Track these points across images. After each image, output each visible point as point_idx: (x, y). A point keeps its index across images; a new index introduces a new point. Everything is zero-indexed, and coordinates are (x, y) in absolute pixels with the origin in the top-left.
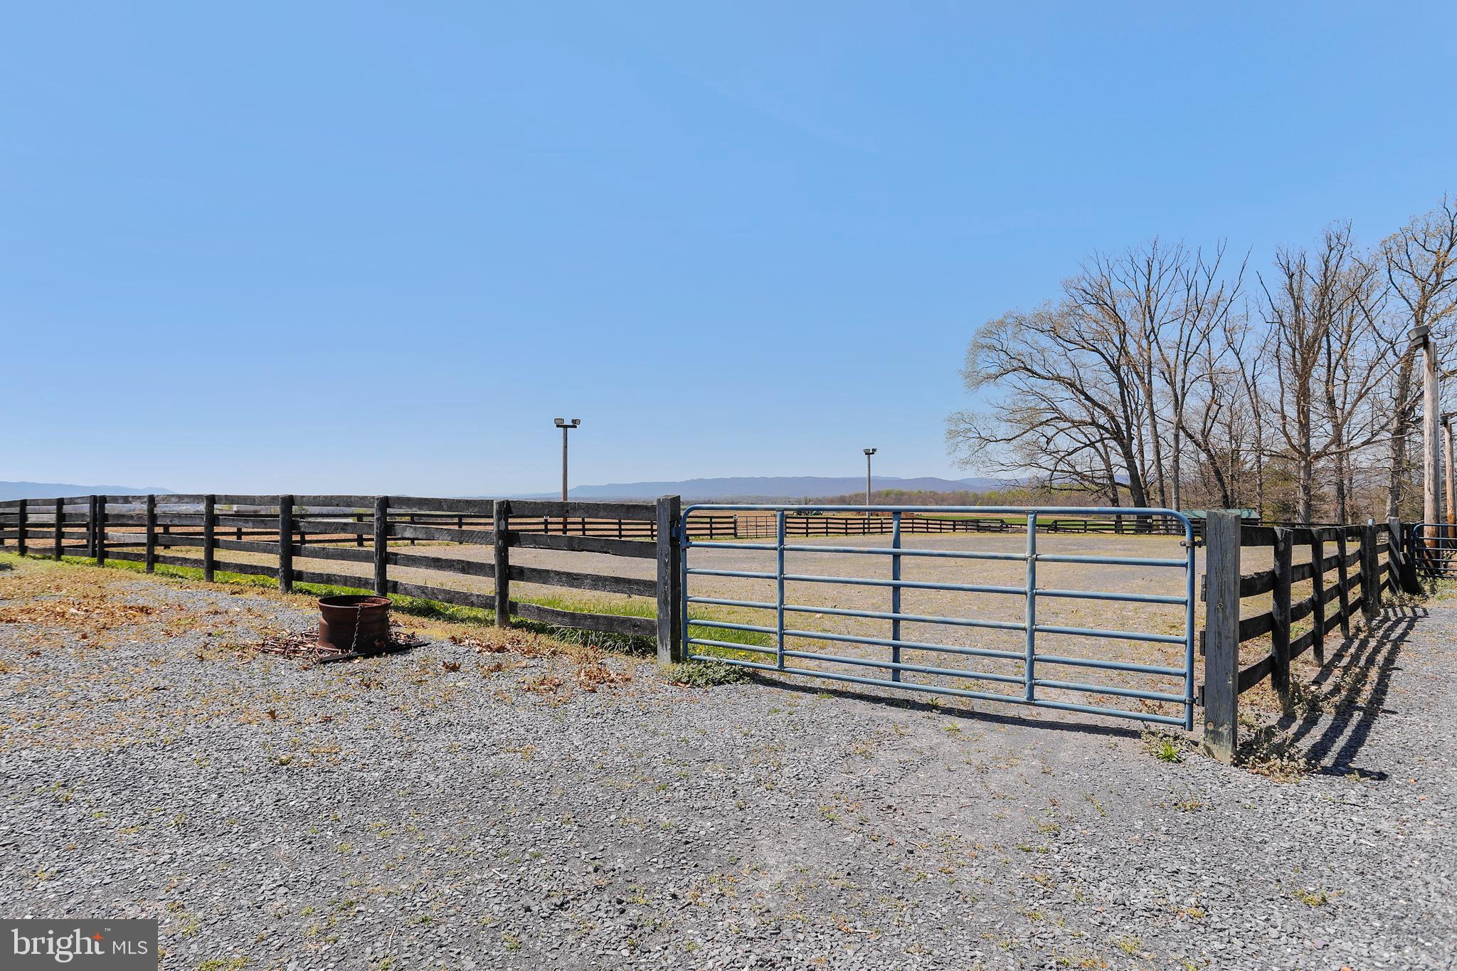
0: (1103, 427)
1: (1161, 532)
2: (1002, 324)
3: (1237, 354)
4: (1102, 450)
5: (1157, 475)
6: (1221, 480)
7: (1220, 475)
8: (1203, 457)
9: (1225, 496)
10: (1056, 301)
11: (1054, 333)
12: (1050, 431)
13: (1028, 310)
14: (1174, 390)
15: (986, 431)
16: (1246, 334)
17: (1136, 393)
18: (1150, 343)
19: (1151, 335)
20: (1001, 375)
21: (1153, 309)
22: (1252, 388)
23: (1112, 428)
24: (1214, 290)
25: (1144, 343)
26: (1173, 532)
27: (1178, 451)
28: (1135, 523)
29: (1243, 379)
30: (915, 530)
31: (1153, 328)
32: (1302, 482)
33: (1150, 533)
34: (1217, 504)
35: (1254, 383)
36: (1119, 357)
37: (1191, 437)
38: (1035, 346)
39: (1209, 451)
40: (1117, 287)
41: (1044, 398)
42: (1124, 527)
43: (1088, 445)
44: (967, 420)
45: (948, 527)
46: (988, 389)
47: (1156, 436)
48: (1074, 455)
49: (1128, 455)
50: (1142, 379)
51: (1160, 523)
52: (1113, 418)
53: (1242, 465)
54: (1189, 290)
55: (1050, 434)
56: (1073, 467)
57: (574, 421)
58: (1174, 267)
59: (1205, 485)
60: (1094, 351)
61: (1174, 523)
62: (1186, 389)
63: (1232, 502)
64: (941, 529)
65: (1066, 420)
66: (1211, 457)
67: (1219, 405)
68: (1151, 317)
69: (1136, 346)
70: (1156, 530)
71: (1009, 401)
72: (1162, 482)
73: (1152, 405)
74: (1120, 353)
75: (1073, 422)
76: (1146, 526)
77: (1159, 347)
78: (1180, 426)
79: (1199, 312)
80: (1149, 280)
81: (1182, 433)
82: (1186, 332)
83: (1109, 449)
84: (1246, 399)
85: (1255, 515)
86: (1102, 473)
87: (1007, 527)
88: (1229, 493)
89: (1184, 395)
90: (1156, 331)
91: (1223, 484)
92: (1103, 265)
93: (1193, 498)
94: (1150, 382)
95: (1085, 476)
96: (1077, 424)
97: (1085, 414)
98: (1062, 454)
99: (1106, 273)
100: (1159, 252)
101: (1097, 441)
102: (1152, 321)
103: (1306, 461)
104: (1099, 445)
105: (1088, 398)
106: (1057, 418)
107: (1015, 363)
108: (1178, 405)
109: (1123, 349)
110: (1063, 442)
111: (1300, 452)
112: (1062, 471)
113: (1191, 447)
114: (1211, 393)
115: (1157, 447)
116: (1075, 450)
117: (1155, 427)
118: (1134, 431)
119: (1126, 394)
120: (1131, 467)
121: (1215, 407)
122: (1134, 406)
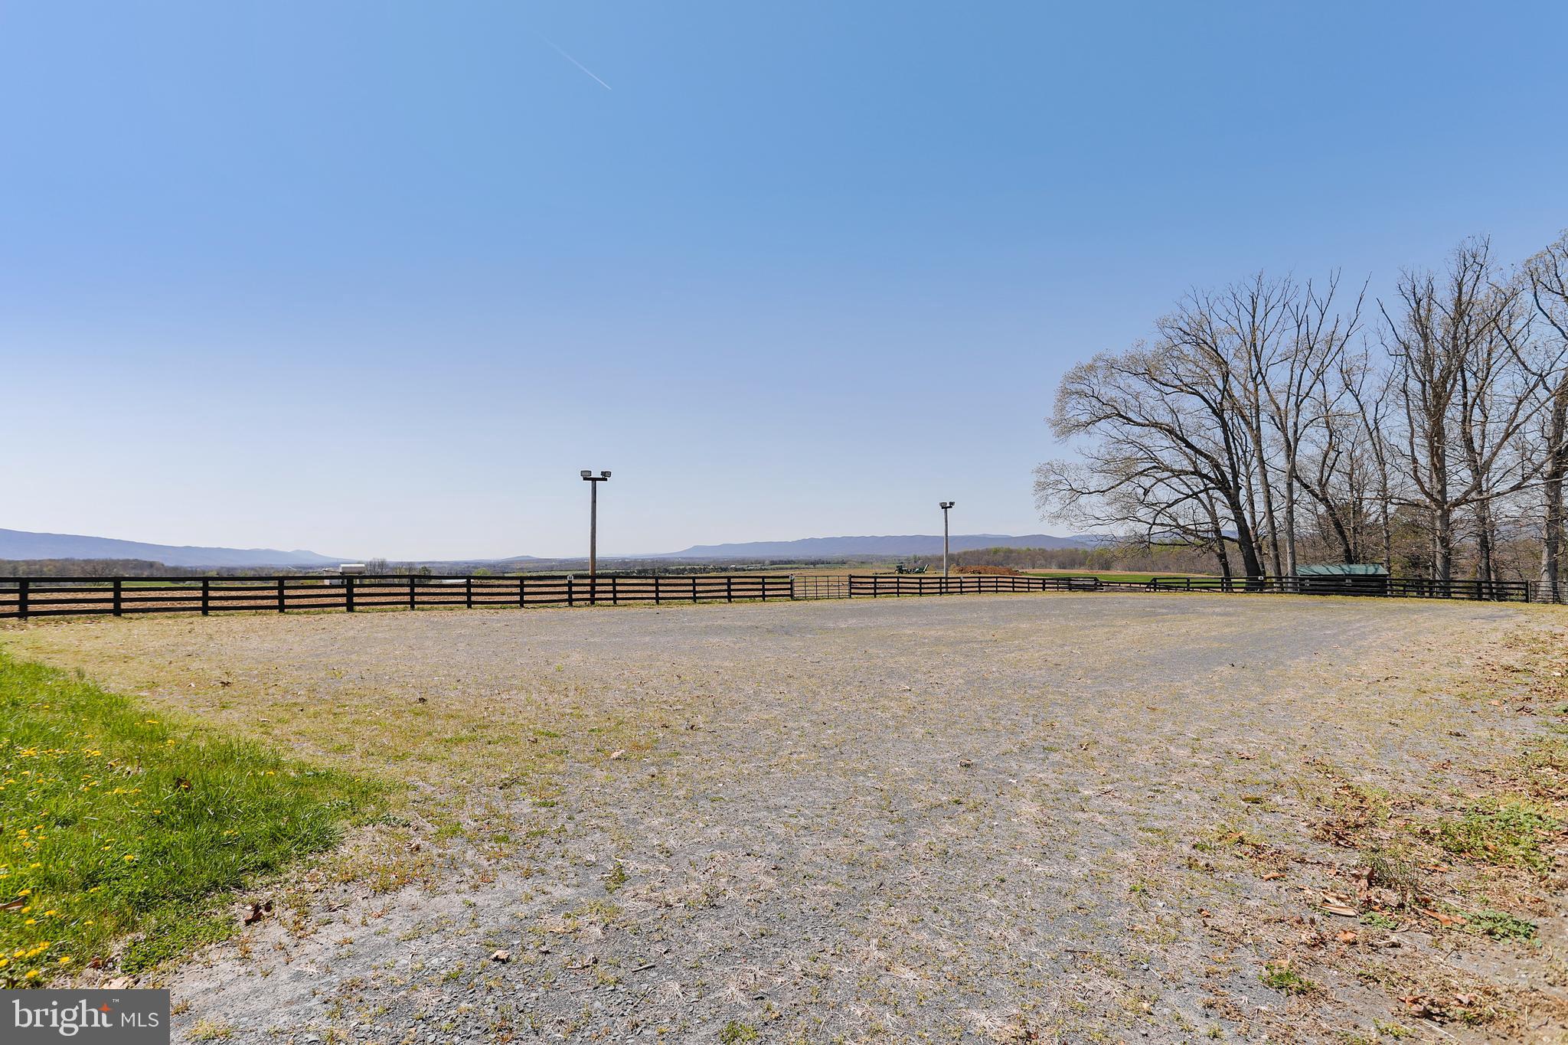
0: (1206, 476)
1: (1275, 590)
2: (1091, 368)
3: (1356, 396)
4: (1206, 502)
5: (1269, 528)
6: (1341, 533)
7: (1341, 527)
8: (1322, 509)
9: (1348, 551)
10: (1152, 342)
11: (1150, 376)
12: (1147, 482)
13: (1119, 352)
14: (1286, 435)
15: (1077, 482)
16: (1366, 376)
17: (1244, 440)
18: (1257, 386)
19: (1258, 376)
20: (1093, 422)
21: (1259, 349)
22: (1375, 434)
23: (1217, 477)
24: (1327, 328)
25: (1251, 386)
26: (1289, 590)
27: (1292, 502)
28: (1245, 580)
29: (1363, 423)
30: (999, 589)
31: (1260, 368)
32: (1438, 533)
33: (1261, 592)
34: (1339, 560)
35: (1377, 428)
36: (1222, 400)
37: (1306, 487)
38: (1130, 391)
39: (1327, 501)
40: (1218, 325)
41: (1142, 447)
42: (1233, 585)
43: (1191, 496)
44: (1058, 471)
45: (1037, 586)
46: (1079, 439)
47: (1267, 486)
48: (1175, 507)
49: (1235, 506)
50: (1248, 424)
51: (1274, 580)
52: (1217, 466)
53: (1366, 517)
54: (1299, 326)
55: (1147, 486)
56: (1175, 520)
57: (603, 473)
58: (1281, 303)
59: (1324, 539)
60: (1193, 394)
61: (1290, 580)
62: (1299, 433)
63: (1355, 557)
64: (1029, 588)
65: (1167, 469)
66: (1329, 507)
67: (1338, 451)
68: (1256, 355)
69: (1240, 387)
70: (1269, 588)
71: (1102, 450)
72: (1274, 535)
73: (1261, 451)
74: (1223, 395)
75: (1172, 471)
76: (1255, 584)
77: (1267, 389)
78: (1293, 474)
79: (1311, 349)
80: (1254, 317)
81: (1296, 484)
82: (1297, 372)
83: (1214, 500)
84: (1368, 445)
85: (1382, 571)
86: (1206, 527)
87: (1101, 585)
88: (1351, 547)
89: (1297, 440)
90: (1263, 371)
91: (1344, 538)
92: (1202, 303)
93: (1310, 552)
94: (1258, 427)
95: (1188, 529)
96: (1178, 474)
97: (1186, 462)
98: (1163, 506)
99: (1205, 311)
100: (1265, 289)
101: (1201, 492)
102: (1258, 361)
103: (1443, 509)
104: (1203, 496)
105: (1189, 445)
106: (1155, 467)
107: (1108, 410)
108: (1290, 450)
109: (1226, 392)
110: (1162, 493)
111: (1435, 500)
112: (1162, 524)
113: (1307, 497)
114: (1328, 439)
115: (1268, 497)
116: (1177, 502)
117: (1265, 476)
118: (1242, 481)
119: (1231, 440)
120: (1239, 519)
121: (1332, 455)
122: (1240, 453)
